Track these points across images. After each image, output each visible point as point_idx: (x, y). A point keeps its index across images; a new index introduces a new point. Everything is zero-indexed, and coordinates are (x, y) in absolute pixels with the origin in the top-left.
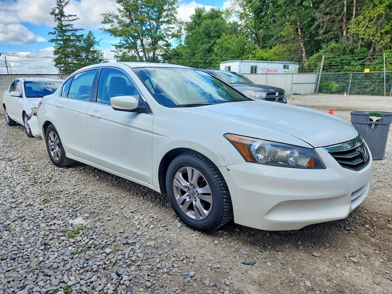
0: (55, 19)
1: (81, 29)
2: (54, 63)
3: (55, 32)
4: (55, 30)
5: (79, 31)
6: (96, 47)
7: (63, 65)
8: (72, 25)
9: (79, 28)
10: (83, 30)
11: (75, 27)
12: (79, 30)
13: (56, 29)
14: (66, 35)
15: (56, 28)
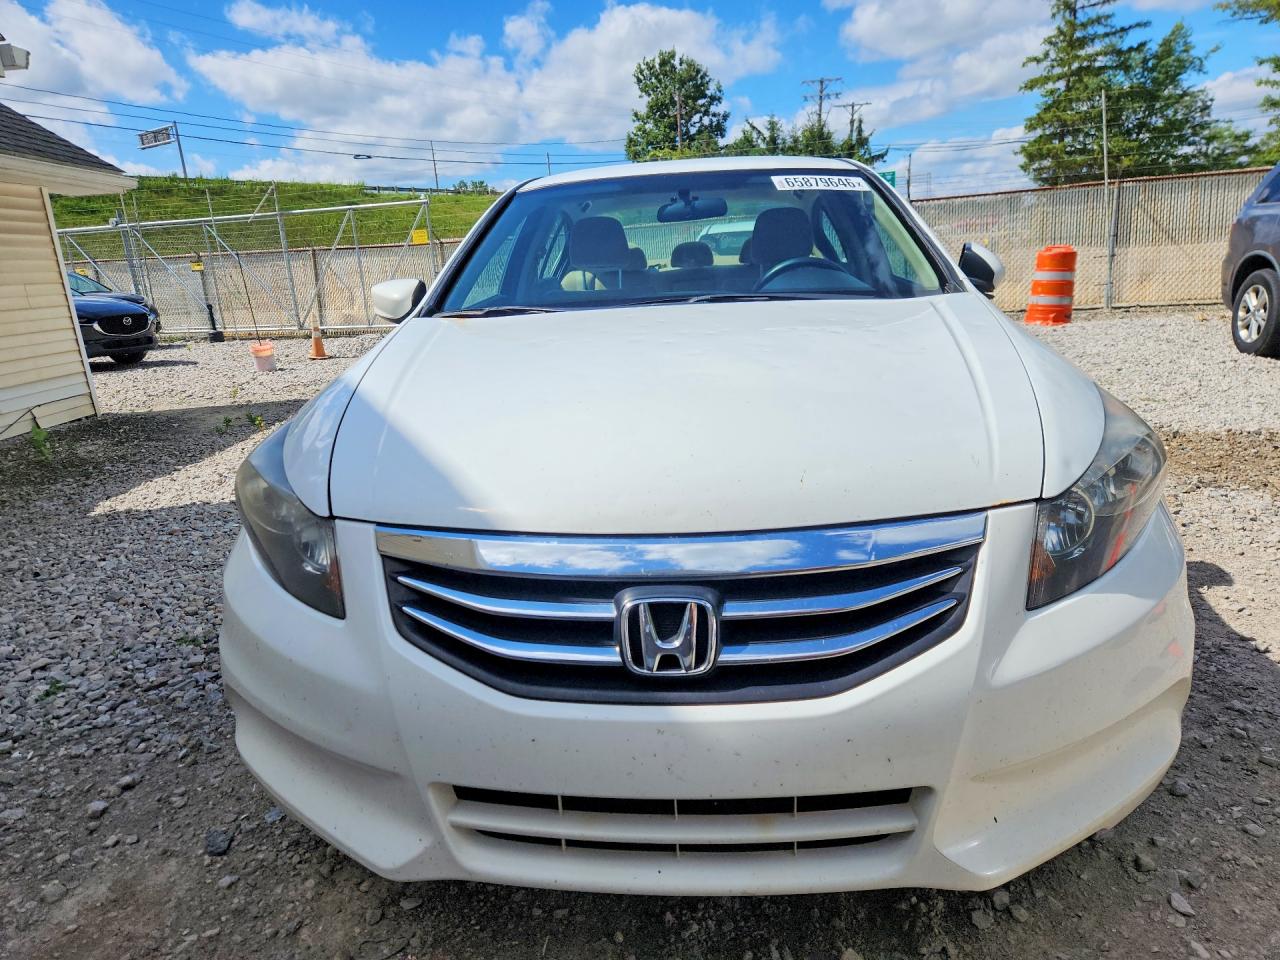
0: (1055, 10)
1: (1138, 25)
2: (1022, 159)
3: (1047, 55)
4: (1047, 47)
5: (1131, 32)
6: (1189, 80)
7: (1047, 163)
8: (1108, 17)
9: (1133, 22)
10: (1146, 24)
11: (1118, 22)
12: (1130, 27)
13: (1051, 43)
14: (1078, 57)
15: (1050, 38)
